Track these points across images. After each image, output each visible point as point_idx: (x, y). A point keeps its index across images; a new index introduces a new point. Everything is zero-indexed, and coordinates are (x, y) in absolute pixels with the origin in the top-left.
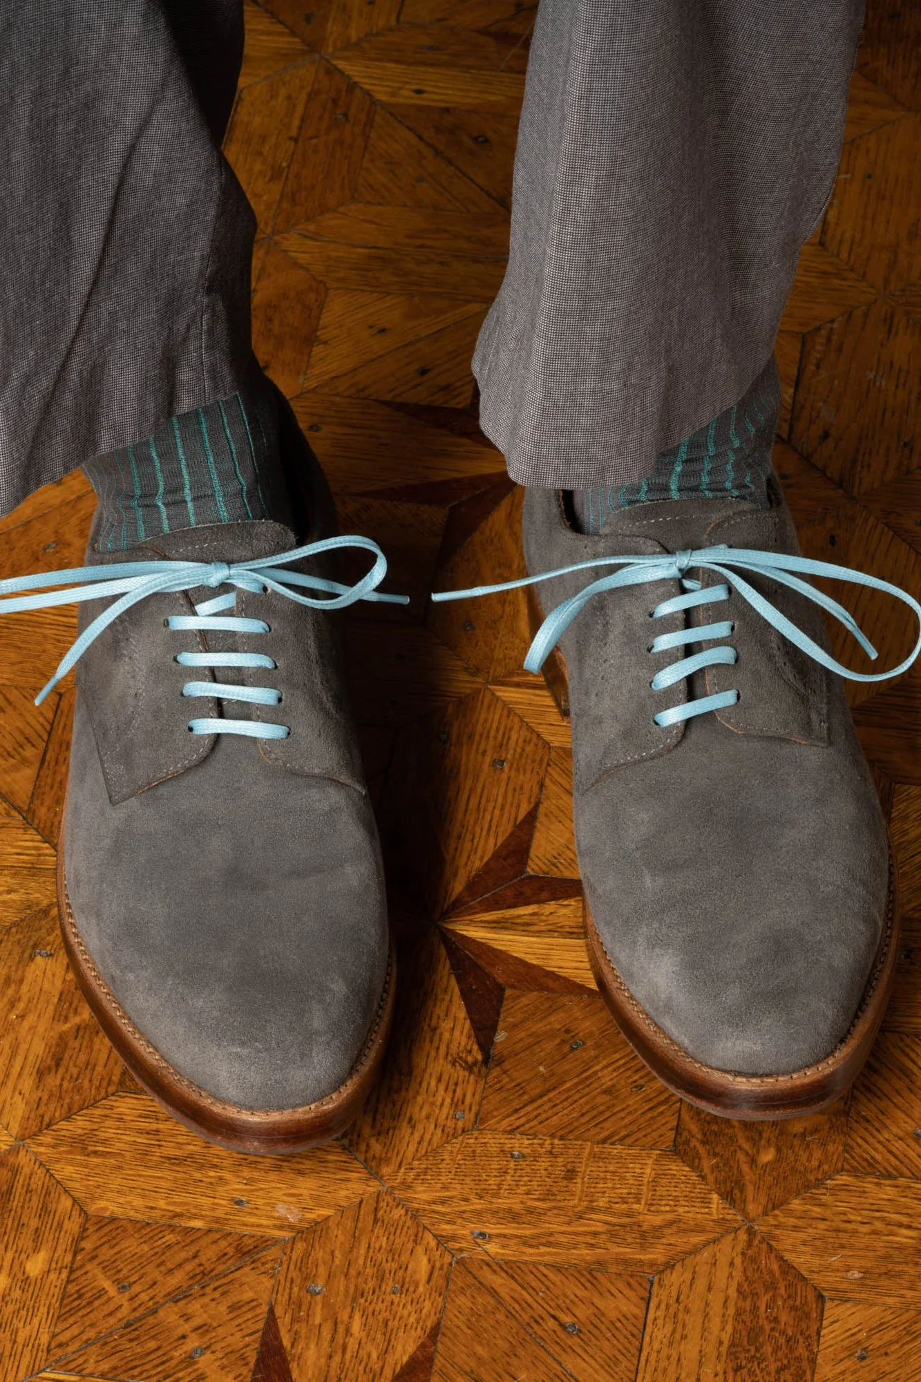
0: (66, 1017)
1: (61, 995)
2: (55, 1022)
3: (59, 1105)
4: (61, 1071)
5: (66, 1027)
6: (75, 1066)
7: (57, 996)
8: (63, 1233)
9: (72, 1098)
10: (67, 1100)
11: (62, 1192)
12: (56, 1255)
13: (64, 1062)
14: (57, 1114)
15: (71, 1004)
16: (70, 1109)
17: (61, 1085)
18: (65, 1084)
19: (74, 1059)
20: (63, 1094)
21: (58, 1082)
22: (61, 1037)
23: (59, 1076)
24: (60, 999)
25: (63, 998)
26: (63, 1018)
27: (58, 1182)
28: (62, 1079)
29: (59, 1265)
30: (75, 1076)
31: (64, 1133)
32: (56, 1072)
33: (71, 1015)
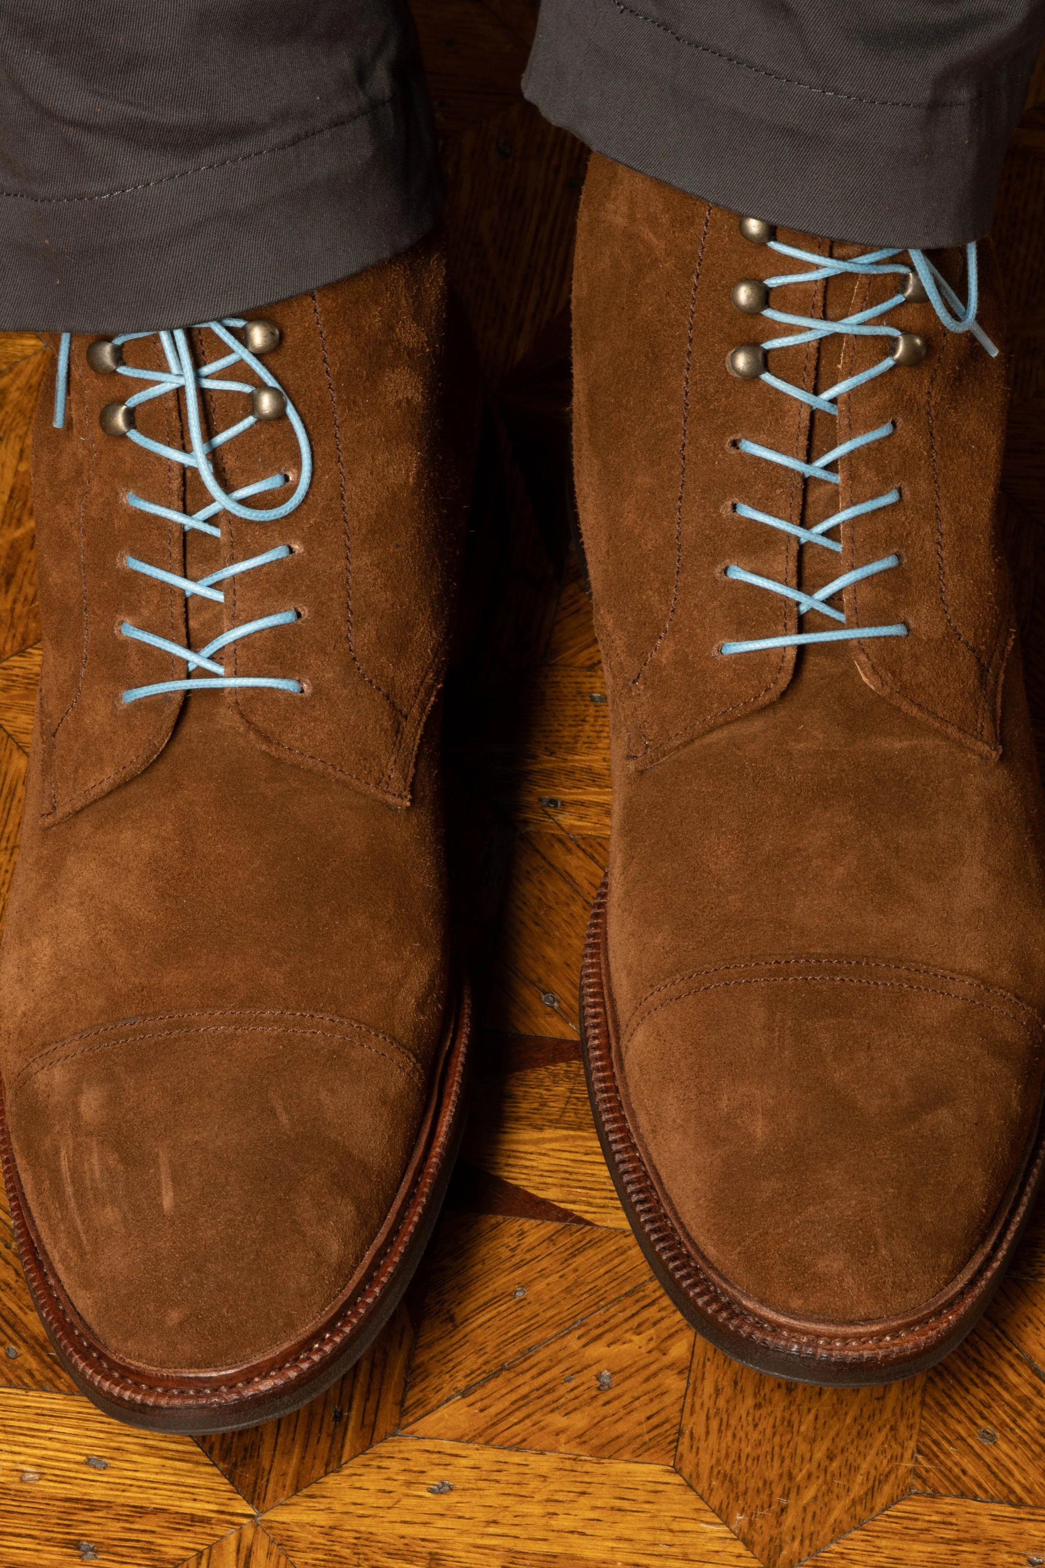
0: (19, 520)
1: (12, 491)
2: (5, 526)
3: (11, 635)
4: (13, 589)
5: (18, 533)
6: (31, 584)
7: (8, 492)
8: (15, 802)
9: (27, 626)
10: (21, 629)
11: (15, 747)
12: (7, 830)
13: (17, 580)
14: (8, 647)
15: (25, 504)
16: (24, 640)
17: (12, 610)
18: (19, 607)
19: (29, 574)
20: (15, 621)
21: (8, 606)
22: (13, 546)
23: (10, 598)
24: (11, 497)
25: (14, 495)
26: (15, 521)
27: (9, 736)
28: (15, 602)
29: (11, 844)
30: (30, 598)
31: (16, 671)
32: (7, 592)
33: (25, 518)
